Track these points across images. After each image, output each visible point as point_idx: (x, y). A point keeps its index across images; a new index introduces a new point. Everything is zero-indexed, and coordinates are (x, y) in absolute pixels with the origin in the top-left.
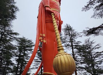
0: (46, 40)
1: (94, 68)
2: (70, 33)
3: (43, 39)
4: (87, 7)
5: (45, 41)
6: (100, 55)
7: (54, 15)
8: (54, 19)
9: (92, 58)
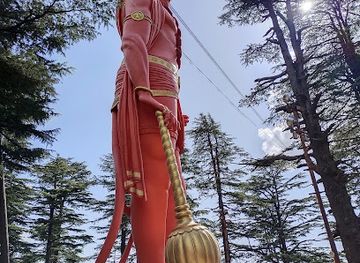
0: (142, 189)
1: (284, 246)
2: (213, 142)
3: (135, 186)
4: (252, 99)
5: (140, 193)
6: (303, 208)
7: (164, 115)
8: (164, 129)
9: (279, 215)
